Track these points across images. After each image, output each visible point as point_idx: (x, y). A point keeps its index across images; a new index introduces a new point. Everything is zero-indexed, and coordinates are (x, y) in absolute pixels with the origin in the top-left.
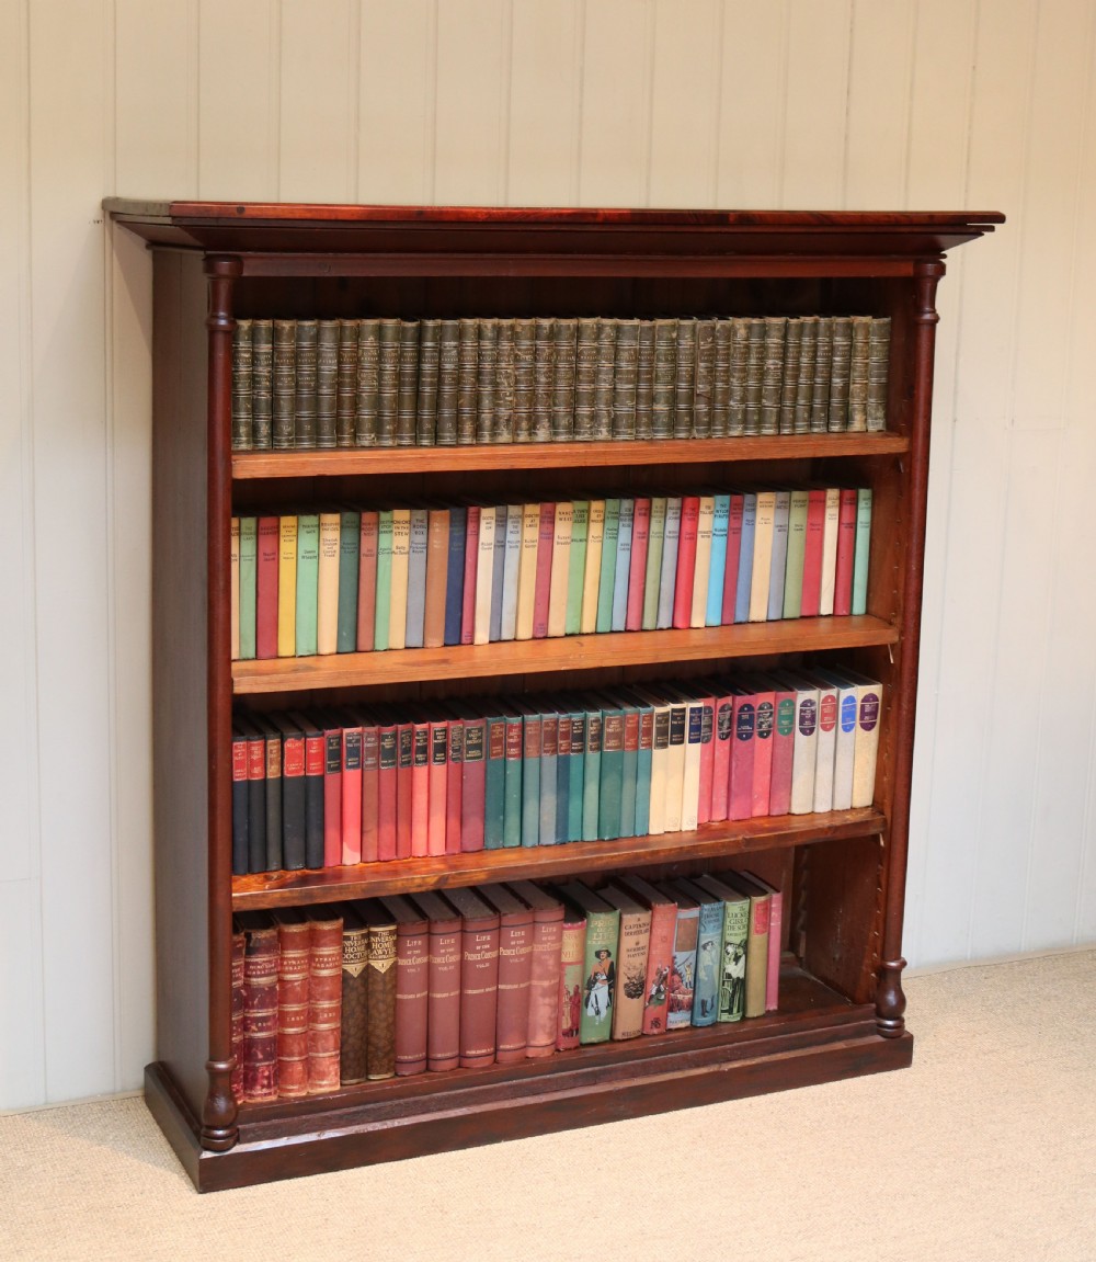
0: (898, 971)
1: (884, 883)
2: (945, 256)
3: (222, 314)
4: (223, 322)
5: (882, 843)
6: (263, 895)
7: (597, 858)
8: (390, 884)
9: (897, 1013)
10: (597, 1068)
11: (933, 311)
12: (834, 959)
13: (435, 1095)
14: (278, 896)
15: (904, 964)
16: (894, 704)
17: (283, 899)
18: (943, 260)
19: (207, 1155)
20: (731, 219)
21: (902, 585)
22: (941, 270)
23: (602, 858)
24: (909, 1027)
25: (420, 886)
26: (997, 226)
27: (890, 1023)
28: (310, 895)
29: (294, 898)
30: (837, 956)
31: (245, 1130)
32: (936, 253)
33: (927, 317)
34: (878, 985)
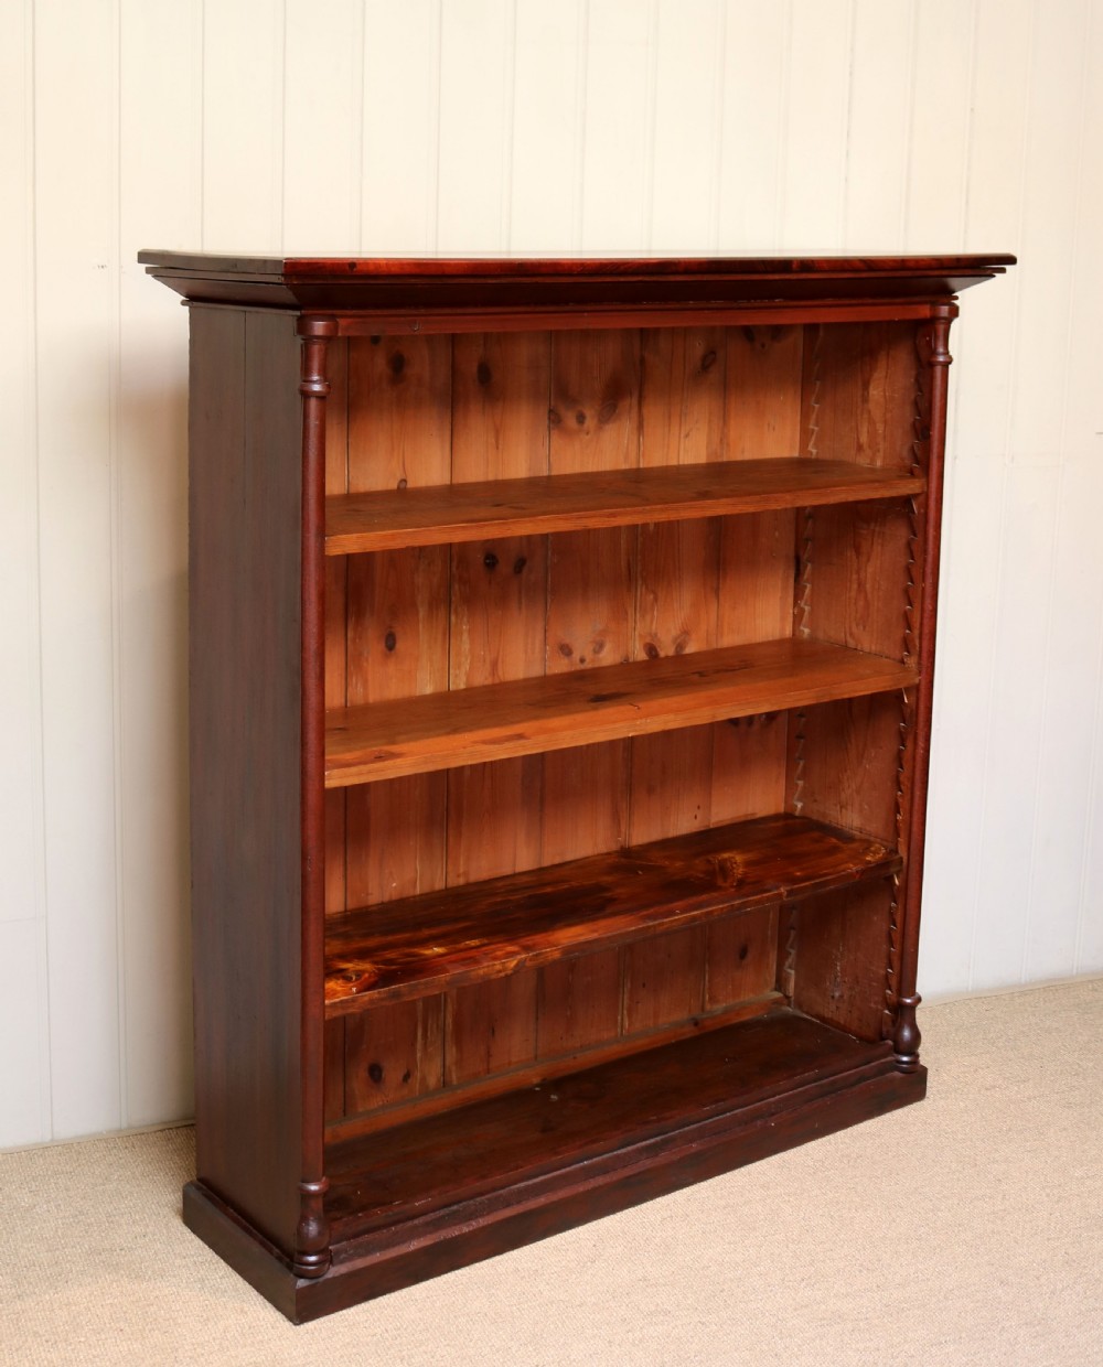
0: (912, 1008)
1: (899, 919)
2: (957, 298)
3: (315, 378)
4: (317, 388)
5: (897, 882)
6: (353, 1000)
7: (659, 925)
8: (473, 973)
9: (912, 1047)
10: (658, 1139)
11: (947, 353)
12: (833, 997)
13: (512, 1187)
14: (366, 999)
15: (919, 1000)
16: (909, 744)
17: (371, 1001)
18: (956, 302)
19: (301, 1283)
20: (794, 266)
21: (917, 625)
22: (955, 312)
23: (663, 924)
24: (923, 1061)
25: (500, 971)
26: (1007, 267)
27: (905, 1059)
28: (396, 994)
29: (382, 999)
30: (837, 994)
31: (338, 1252)
32: (947, 294)
33: (941, 359)
34: (894, 1022)
